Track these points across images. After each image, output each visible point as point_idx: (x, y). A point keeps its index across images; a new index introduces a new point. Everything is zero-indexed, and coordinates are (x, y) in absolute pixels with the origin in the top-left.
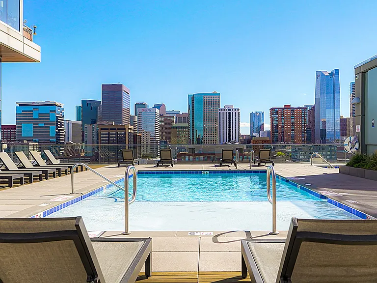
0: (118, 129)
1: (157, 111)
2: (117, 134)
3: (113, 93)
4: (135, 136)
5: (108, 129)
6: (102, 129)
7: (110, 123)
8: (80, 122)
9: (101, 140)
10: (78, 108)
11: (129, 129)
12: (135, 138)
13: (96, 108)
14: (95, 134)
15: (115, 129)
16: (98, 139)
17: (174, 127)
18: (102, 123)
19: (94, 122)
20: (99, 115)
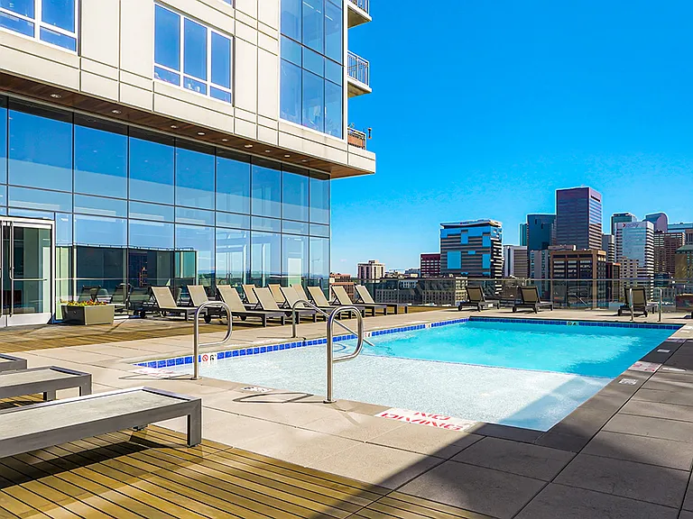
0: (581, 256)
1: (650, 225)
2: (578, 264)
3: (574, 202)
4: (609, 266)
5: (564, 256)
6: (555, 257)
7: (569, 247)
8: (526, 248)
9: (554, 273)
10: (523, 227)
11: (598, 255)
12: (609, 270)
13: (549, 226)
14: (546, 264)
15: (576, 256)
16: (549, 273)
17: (681, 252)
18: (557, 247)
19: (545, 246)
20: (553, 235)
